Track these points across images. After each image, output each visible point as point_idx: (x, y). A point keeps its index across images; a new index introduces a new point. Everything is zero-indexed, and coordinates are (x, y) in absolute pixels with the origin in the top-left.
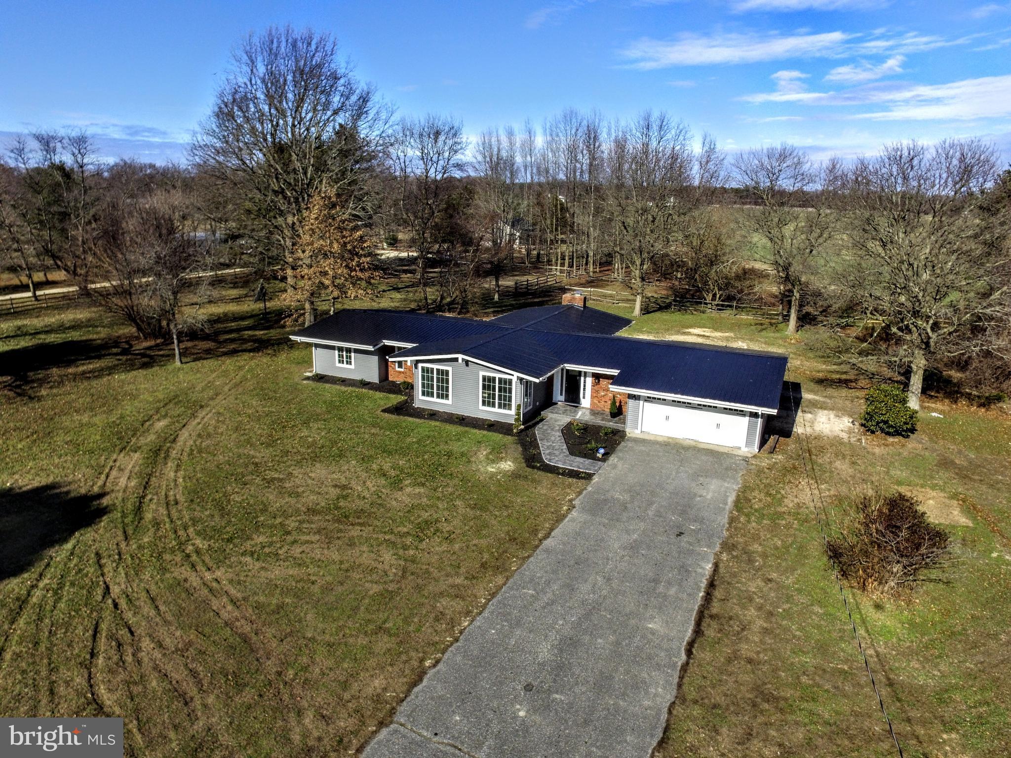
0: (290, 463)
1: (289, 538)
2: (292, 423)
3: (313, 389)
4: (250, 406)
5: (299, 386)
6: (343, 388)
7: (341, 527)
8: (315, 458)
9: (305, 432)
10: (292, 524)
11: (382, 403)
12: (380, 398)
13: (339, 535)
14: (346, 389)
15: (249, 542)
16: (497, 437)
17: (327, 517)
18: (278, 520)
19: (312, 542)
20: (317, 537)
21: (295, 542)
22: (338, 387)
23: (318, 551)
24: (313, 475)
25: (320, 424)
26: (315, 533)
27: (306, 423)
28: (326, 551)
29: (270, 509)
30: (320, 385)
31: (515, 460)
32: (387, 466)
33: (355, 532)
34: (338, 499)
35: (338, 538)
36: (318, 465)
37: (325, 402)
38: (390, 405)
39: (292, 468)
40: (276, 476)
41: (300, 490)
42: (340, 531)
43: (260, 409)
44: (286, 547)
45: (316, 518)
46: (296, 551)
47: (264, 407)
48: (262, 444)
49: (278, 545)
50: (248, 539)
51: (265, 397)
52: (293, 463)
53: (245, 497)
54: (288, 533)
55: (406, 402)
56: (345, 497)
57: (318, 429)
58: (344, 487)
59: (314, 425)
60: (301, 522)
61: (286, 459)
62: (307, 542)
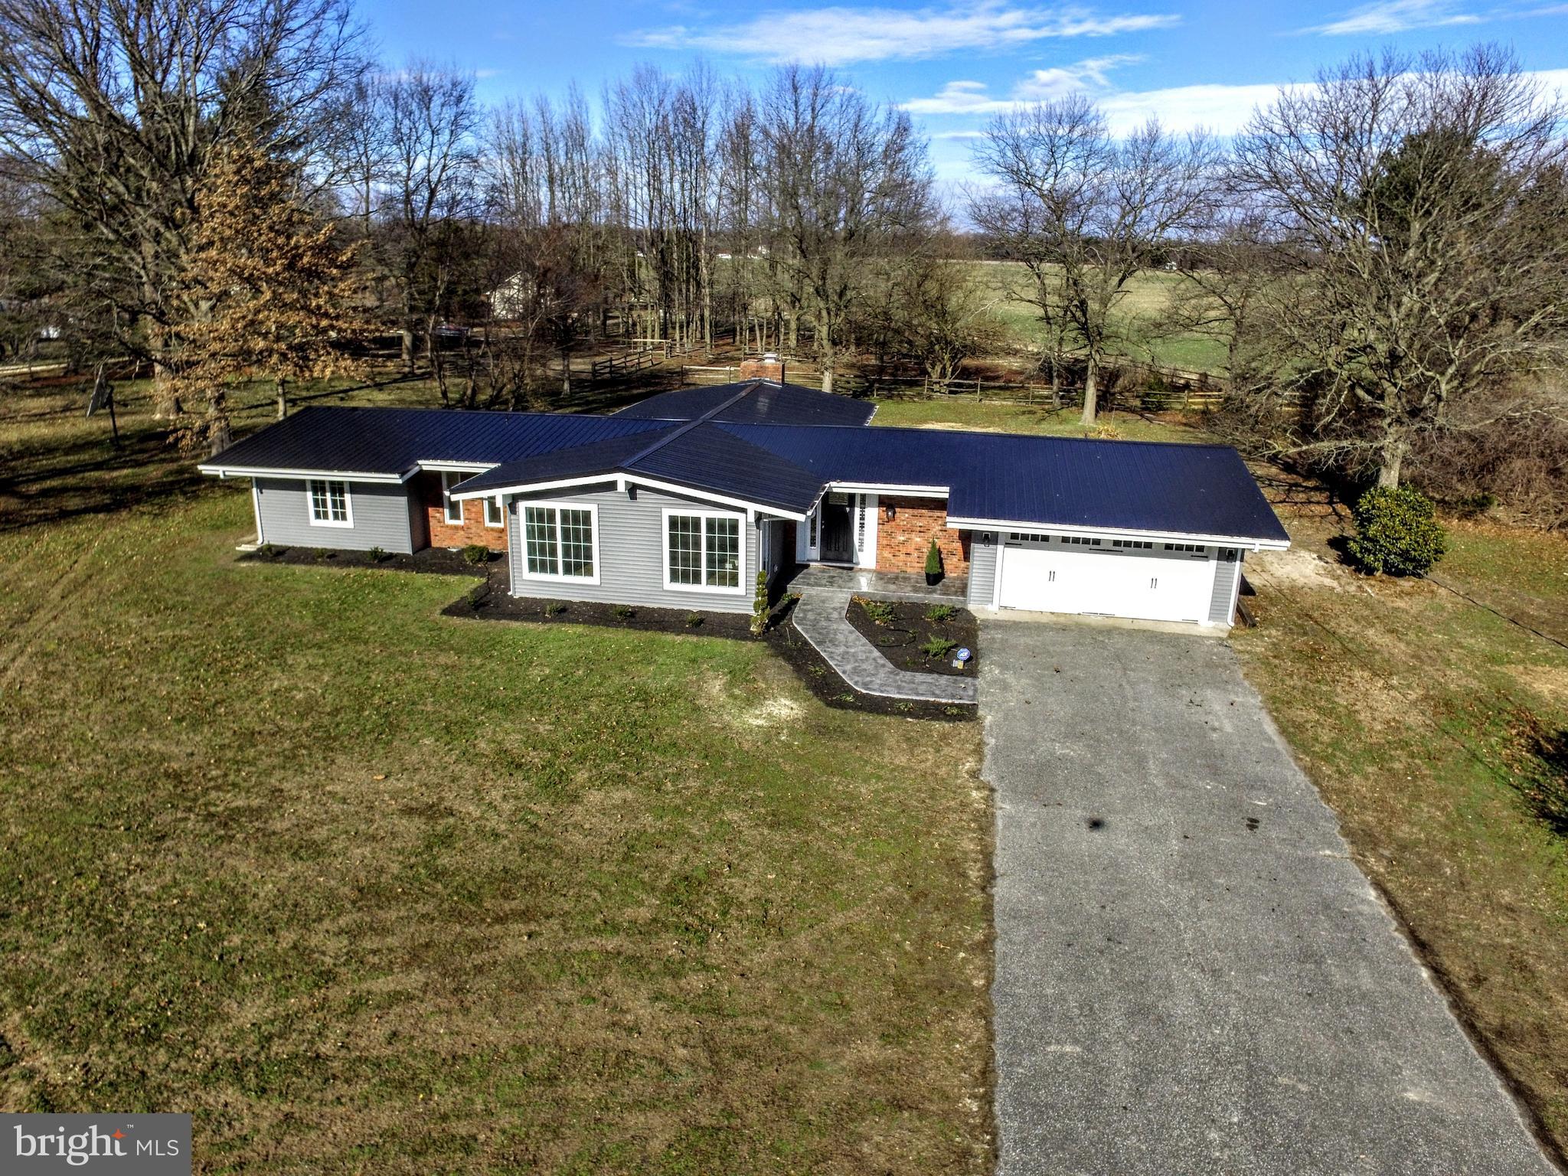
0: (265, 762)
1: (339, 995)
2: (242, 659)
3: (266, 579)
4: (125, 630)
5: (231, 576)
6: (337, 571)
7: (472, 932)
8: (329, 742)
9: (280, 681)
10: (329, 945)
11: (436, 595)
12: (428, 586)
13: (478, 959)
14: (344, 572)
15: (215, 1031)
16: (725, 646)
17: (421, 908)
18: (288, 937)
19: (410, 998)
20: (416, 978)
21: (356, 1005)
22: (324, 570)
23: (435, 1024)
24: (338, 788)
25: (311, 657)
26: (407, 965)
27: (276, 655)
28: (459, 1021)
29: (253, 906)
30: (280, 567)
31: (794, 694)
32: (513, 741)
33: (515, 943)
34: (429, 847)
35: (479, 970)
36: (341, 759)
37: (306, 605)
38: (455, 599)
39: (278, 774)
40: (240, 803)
41: (320, 834)
42: (474, 945)
43: (150, 633)
44: (339, 1028)
45: (393, 915)
46: (373, 1034)
47: (160, 629)
48: (179, 720)
49: (312, 1026)
50: (209, 1020)
51: (156, 606)
52: (276, 761)
53: (168, 878)
54: (328, 977)
55: (487, 588)
56: (447, 839)
57: (310, 667)
58: (431, 812)
59: (300, 660)
60: (354, 934)
61: (251, 753)
62: (396, 997)
